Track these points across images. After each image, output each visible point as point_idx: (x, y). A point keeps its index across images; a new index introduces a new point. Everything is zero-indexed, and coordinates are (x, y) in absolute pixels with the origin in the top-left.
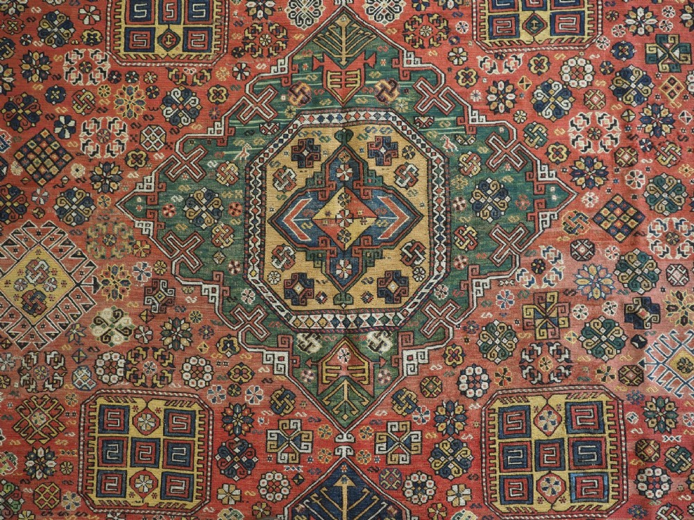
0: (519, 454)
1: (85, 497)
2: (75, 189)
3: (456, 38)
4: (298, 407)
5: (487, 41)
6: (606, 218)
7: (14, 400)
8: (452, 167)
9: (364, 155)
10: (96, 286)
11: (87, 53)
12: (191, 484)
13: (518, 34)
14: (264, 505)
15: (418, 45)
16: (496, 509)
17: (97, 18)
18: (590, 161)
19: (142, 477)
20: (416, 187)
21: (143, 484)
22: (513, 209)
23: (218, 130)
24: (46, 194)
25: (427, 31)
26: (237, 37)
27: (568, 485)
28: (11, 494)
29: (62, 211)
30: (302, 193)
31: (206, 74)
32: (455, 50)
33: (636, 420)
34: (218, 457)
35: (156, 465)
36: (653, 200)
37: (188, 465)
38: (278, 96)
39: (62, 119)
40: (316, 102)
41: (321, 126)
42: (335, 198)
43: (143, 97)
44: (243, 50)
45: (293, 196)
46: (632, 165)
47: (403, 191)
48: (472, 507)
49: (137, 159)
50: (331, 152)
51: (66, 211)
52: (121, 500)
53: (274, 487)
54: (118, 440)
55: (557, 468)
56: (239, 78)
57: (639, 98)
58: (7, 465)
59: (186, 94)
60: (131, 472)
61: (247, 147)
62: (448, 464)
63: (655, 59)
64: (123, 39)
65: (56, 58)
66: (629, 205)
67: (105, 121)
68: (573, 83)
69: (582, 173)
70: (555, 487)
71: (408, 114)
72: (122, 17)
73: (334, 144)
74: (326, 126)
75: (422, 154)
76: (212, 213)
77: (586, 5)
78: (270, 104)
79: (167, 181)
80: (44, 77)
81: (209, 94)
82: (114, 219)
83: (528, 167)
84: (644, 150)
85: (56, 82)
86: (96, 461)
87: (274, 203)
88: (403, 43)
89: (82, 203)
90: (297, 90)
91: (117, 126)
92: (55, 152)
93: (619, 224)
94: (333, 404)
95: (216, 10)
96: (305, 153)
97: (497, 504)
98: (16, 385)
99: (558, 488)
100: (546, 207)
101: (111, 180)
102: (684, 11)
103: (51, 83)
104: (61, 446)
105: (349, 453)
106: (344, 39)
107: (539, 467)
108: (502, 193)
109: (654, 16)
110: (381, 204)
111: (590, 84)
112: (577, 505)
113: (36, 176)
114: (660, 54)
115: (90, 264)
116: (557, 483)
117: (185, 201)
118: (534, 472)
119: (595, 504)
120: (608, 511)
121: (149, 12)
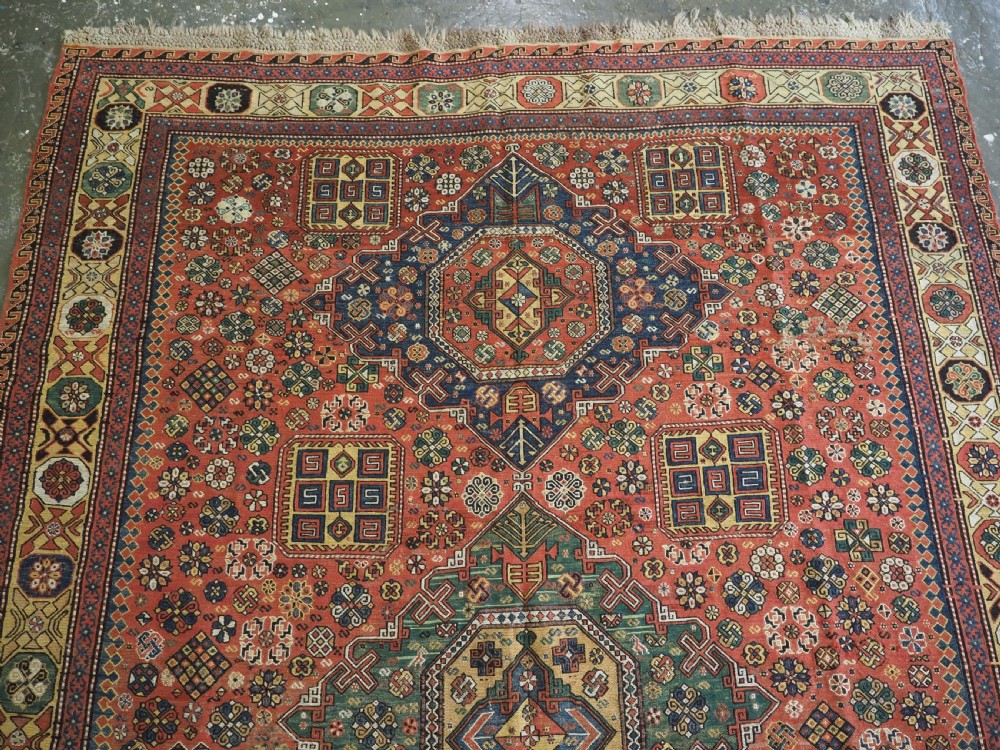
2: (232, 703)
3: (640, 526)
5: (672, 528)
6: (813, 731)
8: (644, 673)
9: (548, 662)
11: (251, 543)
13: (703, 521)
15: (601, 534)
17: (263, 504)
18: (789, 663)
20: (606, 696)
22: (712, 721)
23: (392, 632)
24: (198, 709)
25: (609, 518)
26: (412, 526)
29: (216, 730)
30: (482, 705)
31: (379, 567)
32: (640, 539)
36: (861, 708)
38: (455, 592)
39: (222, 620)
40: (496, 599)
41: (501, 626)
42: (519, 712)
43: (311, 594)
44: (418, 541)
45: (473, 709)
46: (834, 668)
47: (592, 702)
49: (302, 666)
50: (513, 657)
51: (221, 730)
56: (414, 572)
57: (833, 591)
59: (358, 590)
61: (423, 651)
63: (846, 547)
64: (291, 527)
65: (218, 549)
66: (837, 715)
67: (268, 621)
68: (765, 574)
69: (783, 678)
71: (594, 611)
72: (291, 503)
73: (515, 648)
74: (507, 627)
75: (611, 657)
76: (384, 731)
77: (771, 490)
78: (447, 601)
79: (334, 694)
80: (204, 570)
81: (382, 590)
82: (274, 739)
83: (725, 671)
84: (845, 649)
85: (216, 576)
87: (452, 719)
88: (586, 533)
89: (238, 719)
90: (476, 586)
91: (281, 627)
92: (212, 658)
93: (827, 737)
95: (390, 496)
96: (486, 658)
100: (748, 719)
101: (274, 692)
102: (869, 495)
103: (211, 577)
106: (523, 528)
108: (699, 702)
109: (840, 500)
110: (570, 717)
111: (782, 575)
113: (188, 688)
114: (851, 542)
117: (354, 716)
121: (319, 499)
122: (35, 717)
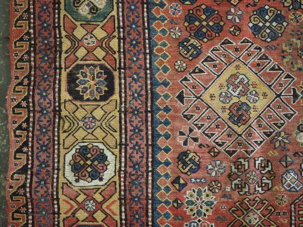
2: (267, 7)
7: (227, 203)
10: (295, 96)
24: (240, 13)
29: (256, 28)
51: (260, 28)
89: (275, 20)
98: (228, 189)
115: (288, 76)
122: (101, 24)
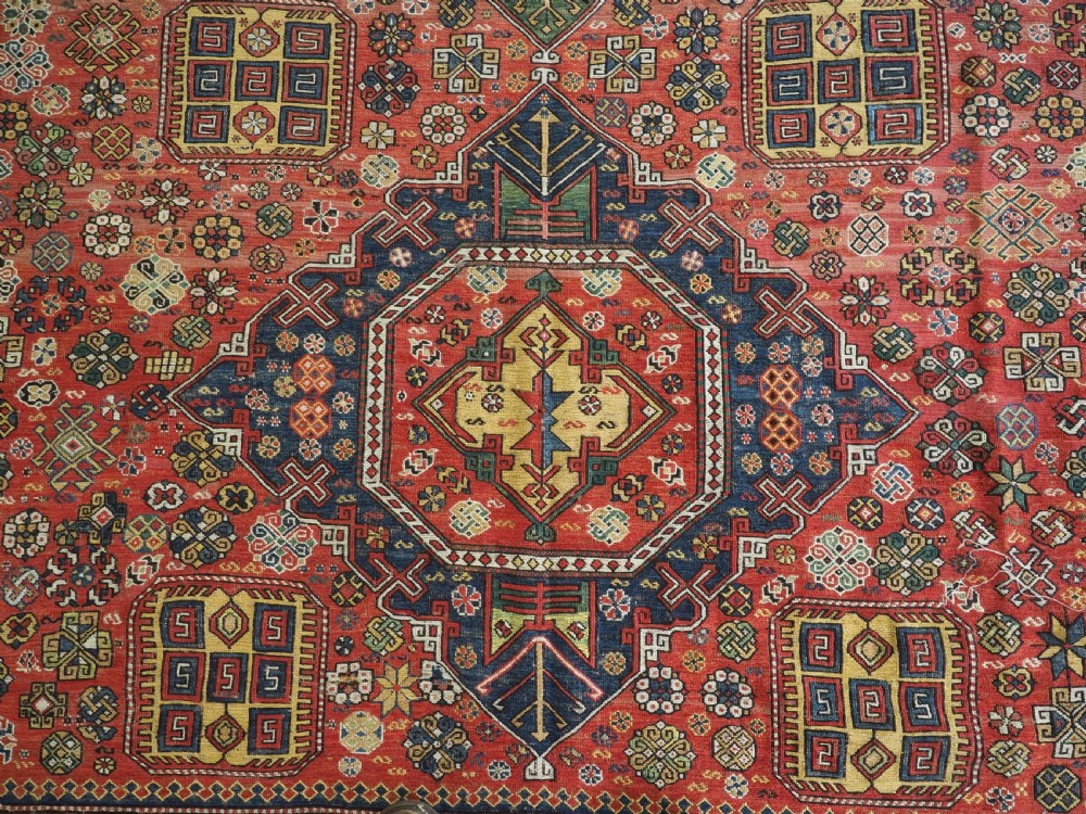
0: (795, 81)
1: (168, 143)
4: (478, 17)
12: (322, 124)
14: (428, 150)
16: (762, 155)
19: (251, 114)
21: (253, 124)
27: (865, 121)
28: (59, 142)
33: (962, 33)
34: (362, 86)
35: (272, 97)
37: (320, 97)
48: (727, 150)
52: (220, 145)
53: (442, 125)
54: (217, 66)
55: (849, 100)
58: (54, 101)
60: (236, 107)
62: (694, 91)
70: (846, 124)
86: (185, 93)
94: (528, 11)
97: (764, 148)
99: (851, 125)
104: (135, 76)
105: (552, 79)
107: (823, 99)
112: (878, 147)
116: (848, 119)
118: (816, 106)
119: (904, 146)
120: (921, 156)
